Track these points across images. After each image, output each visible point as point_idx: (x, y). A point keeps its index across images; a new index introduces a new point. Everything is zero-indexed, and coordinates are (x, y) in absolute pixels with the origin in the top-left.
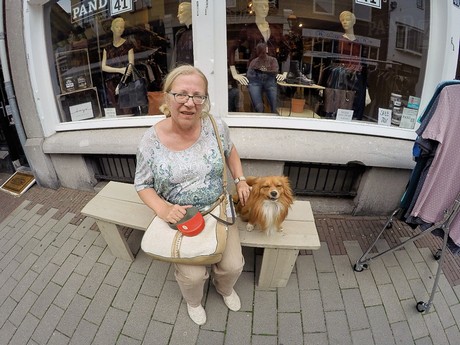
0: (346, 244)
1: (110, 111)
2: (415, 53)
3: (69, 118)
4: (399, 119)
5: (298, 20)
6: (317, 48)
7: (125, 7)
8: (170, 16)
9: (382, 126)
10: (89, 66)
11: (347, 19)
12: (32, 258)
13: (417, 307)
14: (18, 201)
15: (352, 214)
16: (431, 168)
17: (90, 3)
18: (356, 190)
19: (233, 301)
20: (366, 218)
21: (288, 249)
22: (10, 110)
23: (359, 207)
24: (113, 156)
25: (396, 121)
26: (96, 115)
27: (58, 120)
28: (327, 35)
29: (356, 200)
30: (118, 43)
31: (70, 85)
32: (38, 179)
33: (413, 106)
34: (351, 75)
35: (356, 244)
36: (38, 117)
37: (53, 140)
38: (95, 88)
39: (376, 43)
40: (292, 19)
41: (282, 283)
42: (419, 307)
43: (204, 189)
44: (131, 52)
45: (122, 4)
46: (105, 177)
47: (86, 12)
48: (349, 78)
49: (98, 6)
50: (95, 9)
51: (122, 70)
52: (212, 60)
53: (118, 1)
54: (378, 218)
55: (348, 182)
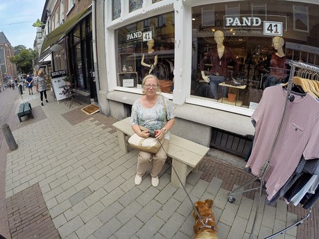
3: (121, 85)
7: (149, 38)
12: (86, 140)
14: (88, 117)
17: (134, 34)
22: (95, 74)
26: (135, 86)
27: (116, 85)
30: (150, 52)
31: (124, 69)
32: (101, 110)
37: (112, 93)
38: (136, 73)
44: (156, 57)
47: (133, 38)
53: (146, 35)
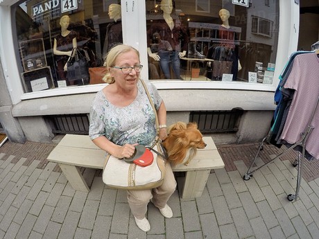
0: (236, 163)
1: (62, 83)
2: (265, 35)
3: (30, 90)
4: (262, 78)
5: (186, 16)
6: (200, 35)
7: (72, 6)
8: (97, 16)
9: (252, 84)
10: (45, 53)
11: (224, 14)
12: (11, 197)
13: (288, 198)
15: (236, 143)
16: (291, 107)
17: (46, 4)
18: (237, 127)
19: (167, 211)
20: (245, 145)
21: (202, 170)
23: (241, 138)
24: (65, 116)
25: (260, 80)
26: (50, 87)
27: (22, 91)
28: (205, 26)
29: (238, 134)
30: (65, 34)
31: (30, 65)
32: (9, 136)
33: (271, 70)
34: (228, 51)
35: (242, 163)
36: (8, 90)
37: (20, 106)
38: (49, 67)
39: (239, 30)
40: (181, 16)
41: (198, 194)
42: (289, 198)
43: (144, 134)
44: (74, 40)
45: (70, 4)
46: (60, 132)
47: (43, 11)
48: (227, 53)
49: (52, 6)
50: (50, 8)
51: (69, 53)
52: (138, 43)
53: (67, 2)
54: (253, 144)
55: (232, 122)
